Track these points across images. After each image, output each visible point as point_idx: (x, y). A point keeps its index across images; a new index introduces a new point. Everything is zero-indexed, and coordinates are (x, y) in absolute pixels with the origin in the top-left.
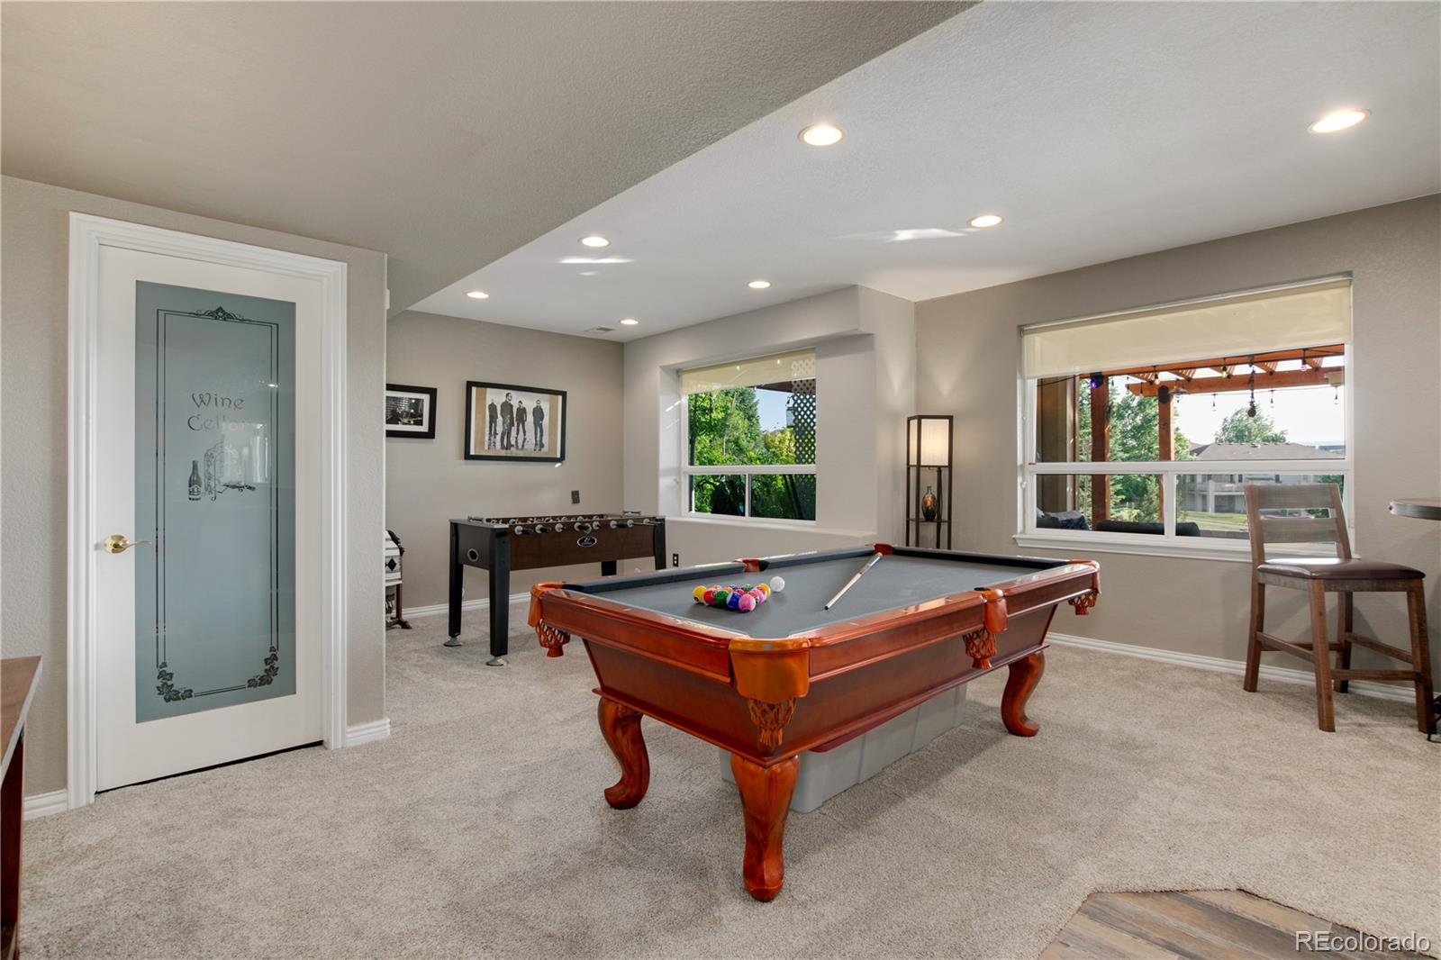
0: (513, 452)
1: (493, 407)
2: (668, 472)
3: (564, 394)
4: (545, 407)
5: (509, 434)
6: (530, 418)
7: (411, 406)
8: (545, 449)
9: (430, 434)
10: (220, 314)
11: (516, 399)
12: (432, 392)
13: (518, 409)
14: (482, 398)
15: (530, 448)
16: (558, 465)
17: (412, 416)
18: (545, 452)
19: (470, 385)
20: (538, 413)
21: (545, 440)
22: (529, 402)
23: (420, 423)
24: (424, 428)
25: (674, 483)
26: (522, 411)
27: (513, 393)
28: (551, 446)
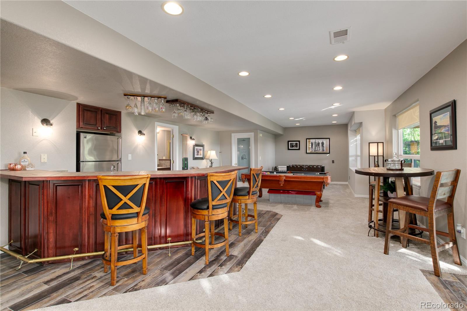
0: (317, 152)
1: (312, 143)
2: (352, 156)
3: (329, 139)
4: (325, 142)
5: (316, 149)
6: (321, 145)
7: (295, 144)
8: (325, 151)
9: (299, 149)
10: (244, 140)
11: (317, 141)
12: (299, 141)
13: (318, 143)
14: (309, 142)
15: (321, 151)
16: (328, 155)
17: (295, 146)
18: (325, 152)
19: (307, 139)
20: (323, 143)
21: (325, 149)
22: (320, 141)
23: (297, 147)
24: (298, 148)
25: (355, 159)
26: (319, 143)
27: (316, 140)
28: (326, 150)
